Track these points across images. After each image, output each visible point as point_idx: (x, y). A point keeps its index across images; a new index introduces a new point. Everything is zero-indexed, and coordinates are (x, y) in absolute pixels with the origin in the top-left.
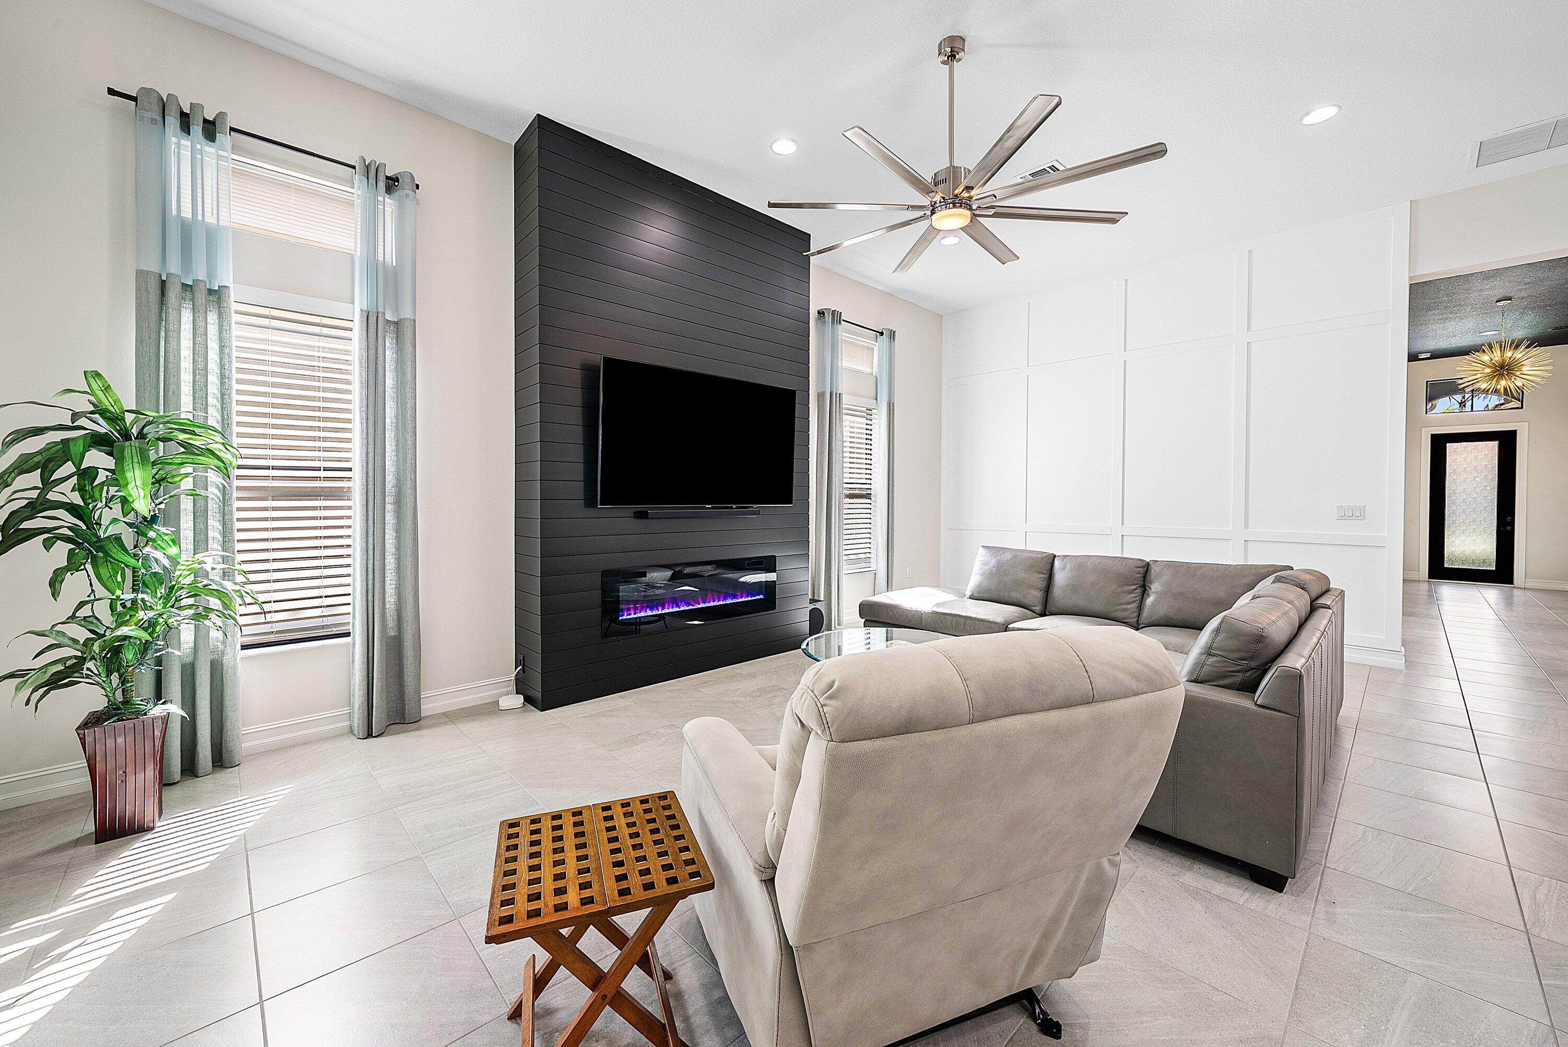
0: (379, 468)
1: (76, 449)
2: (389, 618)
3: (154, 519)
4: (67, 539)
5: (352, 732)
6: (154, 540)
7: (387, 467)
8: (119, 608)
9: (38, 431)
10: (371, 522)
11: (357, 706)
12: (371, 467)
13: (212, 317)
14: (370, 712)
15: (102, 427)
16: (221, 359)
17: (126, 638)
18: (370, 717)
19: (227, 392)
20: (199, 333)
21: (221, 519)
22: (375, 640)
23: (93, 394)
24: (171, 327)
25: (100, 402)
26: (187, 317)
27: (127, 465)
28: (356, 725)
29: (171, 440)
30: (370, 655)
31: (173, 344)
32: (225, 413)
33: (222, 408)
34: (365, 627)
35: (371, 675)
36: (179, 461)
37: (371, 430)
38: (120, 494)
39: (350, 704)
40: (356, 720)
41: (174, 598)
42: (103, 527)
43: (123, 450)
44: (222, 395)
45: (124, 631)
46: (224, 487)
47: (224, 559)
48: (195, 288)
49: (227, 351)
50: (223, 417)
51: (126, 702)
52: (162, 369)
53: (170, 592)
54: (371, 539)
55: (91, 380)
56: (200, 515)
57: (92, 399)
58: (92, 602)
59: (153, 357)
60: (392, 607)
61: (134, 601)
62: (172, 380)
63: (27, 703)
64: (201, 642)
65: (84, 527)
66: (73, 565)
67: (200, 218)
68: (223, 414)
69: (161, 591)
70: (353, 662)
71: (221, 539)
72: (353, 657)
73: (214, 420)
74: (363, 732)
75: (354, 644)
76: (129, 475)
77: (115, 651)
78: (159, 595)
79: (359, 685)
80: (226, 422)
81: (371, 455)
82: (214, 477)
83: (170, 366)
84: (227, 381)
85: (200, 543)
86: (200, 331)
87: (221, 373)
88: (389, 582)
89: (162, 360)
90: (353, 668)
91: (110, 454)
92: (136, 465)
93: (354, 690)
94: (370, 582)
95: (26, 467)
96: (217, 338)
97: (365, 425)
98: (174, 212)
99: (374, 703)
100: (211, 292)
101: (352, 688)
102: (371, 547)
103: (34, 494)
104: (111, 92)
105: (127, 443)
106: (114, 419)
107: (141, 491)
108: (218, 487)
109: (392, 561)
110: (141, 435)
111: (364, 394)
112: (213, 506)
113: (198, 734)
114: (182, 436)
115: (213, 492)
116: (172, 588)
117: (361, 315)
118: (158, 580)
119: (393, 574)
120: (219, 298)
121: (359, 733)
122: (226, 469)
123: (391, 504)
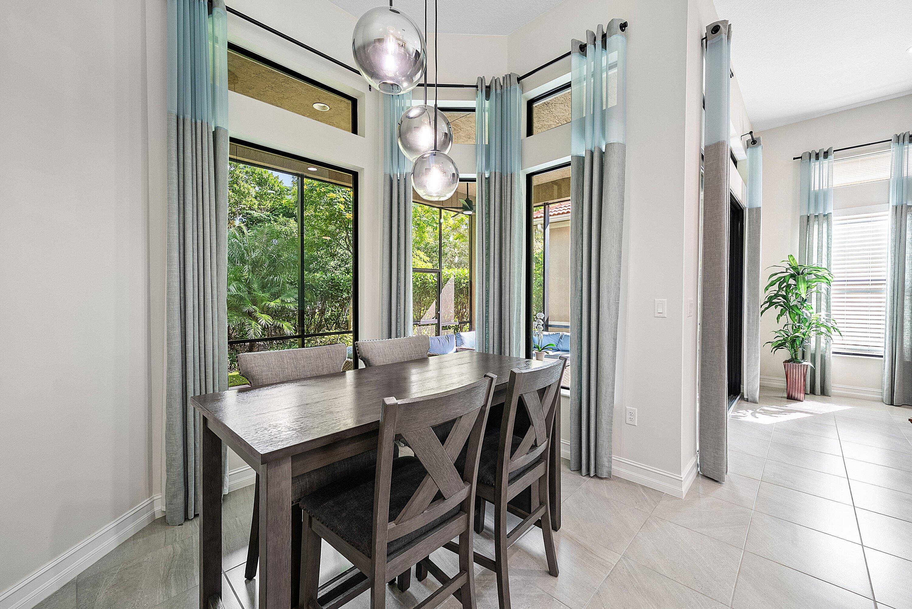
0: (901, 279)
1: (787, 279)
2: (906, 352)
3: (806, 300)
4: (782, 306)
5: (883, 401)
6: (806, 307)
7: (906, 278)
8: (794, 328)
9: (776, 274)
10: (895, 304)
11: (885, 389)
12: (896, 278)
13: (825, 225)
14: (893, 394)
15: (792, 272)
16: (828, 241)
17: (798, 337)
18: (893, 396)
19: (830, 253)
20: (820, 233)
21: (826, 301)
22: (896, 360)
23: (790, 262)
24: (811, 233)
25: (792, 264)
26: (816, 227)
27: (800, 283)
28: (885, 398)
29: (812, 274)
30: (893, 367)
31: (811, 239)
32: (829, 261)
33: (828, 259)
34: (891, 353)
35: (893, 377)
36: (814, 281)
37: (897, 261)
38: (795, 292)
39: (882, 388)
40: (885, 396)
41: (811, 327)
42: (791, 302)
43: (798, 278)
44: (828, 254)
45: (797, 334)
46: (828, 289)
47: (827, 315)
48: (819, 217)
49: (830, 237)
50: (828, 263)
51: (796, 358)
52: (807, 248)
53: (810, 325)
54: (895, 313)
55: (790, 257)
56: (819, 299)
57: (789, 263)
58: (788, 325)
59: (805, 245)
60: (908, 347)
61: (799, 326)
62: (810, 251)
63: (772, 352)
64: (818, 346)
65: (786, 302)
66: (782, 314)
67: (821, 188)
68: (828, 261)
69: (807, 324)
70: (884, 369)
71: (826, 309)
72: (884, 366)
73: (824, 266)
74: (888, 401)
75: (885, 361)
76: (800, 286)
77: (793, 341)
78: (806, 326)
79: (887, 379)
80: (829, 264)
81: (896, 273)
82: (824, 286)
83: (810, 247)
84: (830, 249)
85: (818, 310)
86: (820, 232)
87: (828, 246)
88: (906, 334)
89: (807, 244)
90: (884, 372)
91: (795, 280)
92: (802, 283)
93: (884, 382)
94: (894, 333)
95: (772, 284)
96: (826, 233)
97: (893, 259)
98: (813, 189)
99: (895, 390)
100: (824, 216)
101: (883, 381)
102: (895, 316)
103: (776, 292)
104: (794, 159)
105: (799, 276)
106: (794, 268)
107: (803, 291)
108: (825, 289)
109: (909, 324)
110: (802, 273)
111: (893, 245)
112: (823, 296)
113: (816, 379)
114: (814, 272)
115: (824, 291)
116: (810, 323)
117: (893, 209)
118: (806, 321)
119: (909, 331)
120: (828, 218)
121: (886, 401)
122: (830, 283)
123: (909, 296)
